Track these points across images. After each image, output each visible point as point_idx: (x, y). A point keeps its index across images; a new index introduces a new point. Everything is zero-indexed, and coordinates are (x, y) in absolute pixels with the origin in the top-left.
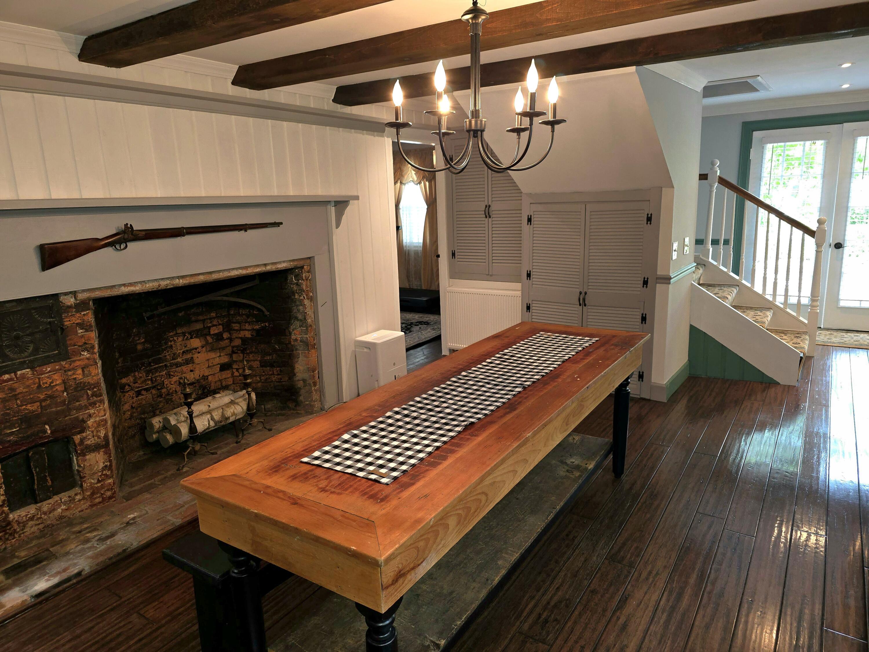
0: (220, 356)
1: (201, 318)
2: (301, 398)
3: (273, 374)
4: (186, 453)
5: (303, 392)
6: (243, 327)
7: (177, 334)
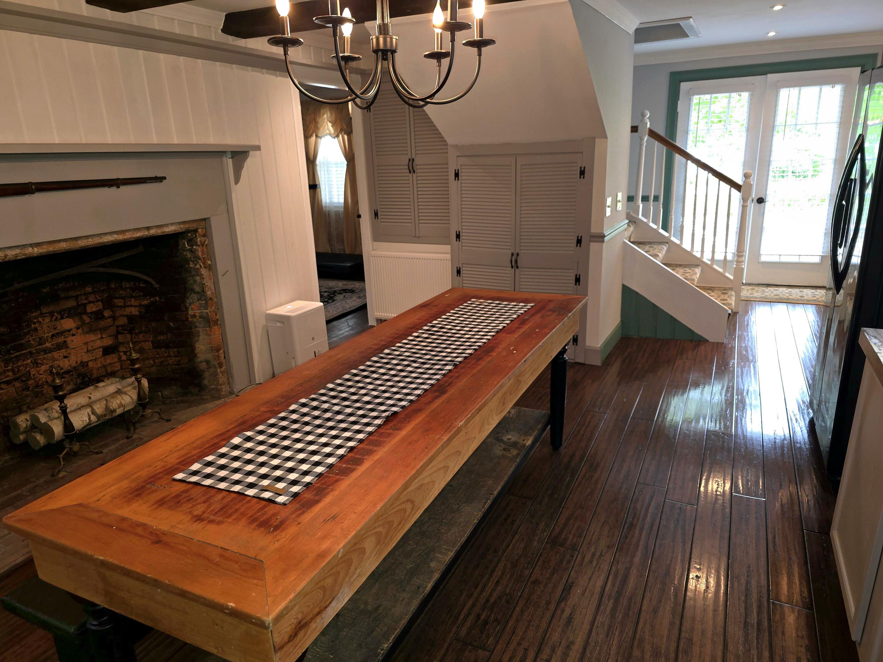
0: (102, 338)
1: (72, 293)
2: (206, 382)
3: (170, 356)
4: (61, 456)
5: (206, 374)
6: (129, 303)
7: (42, 314)
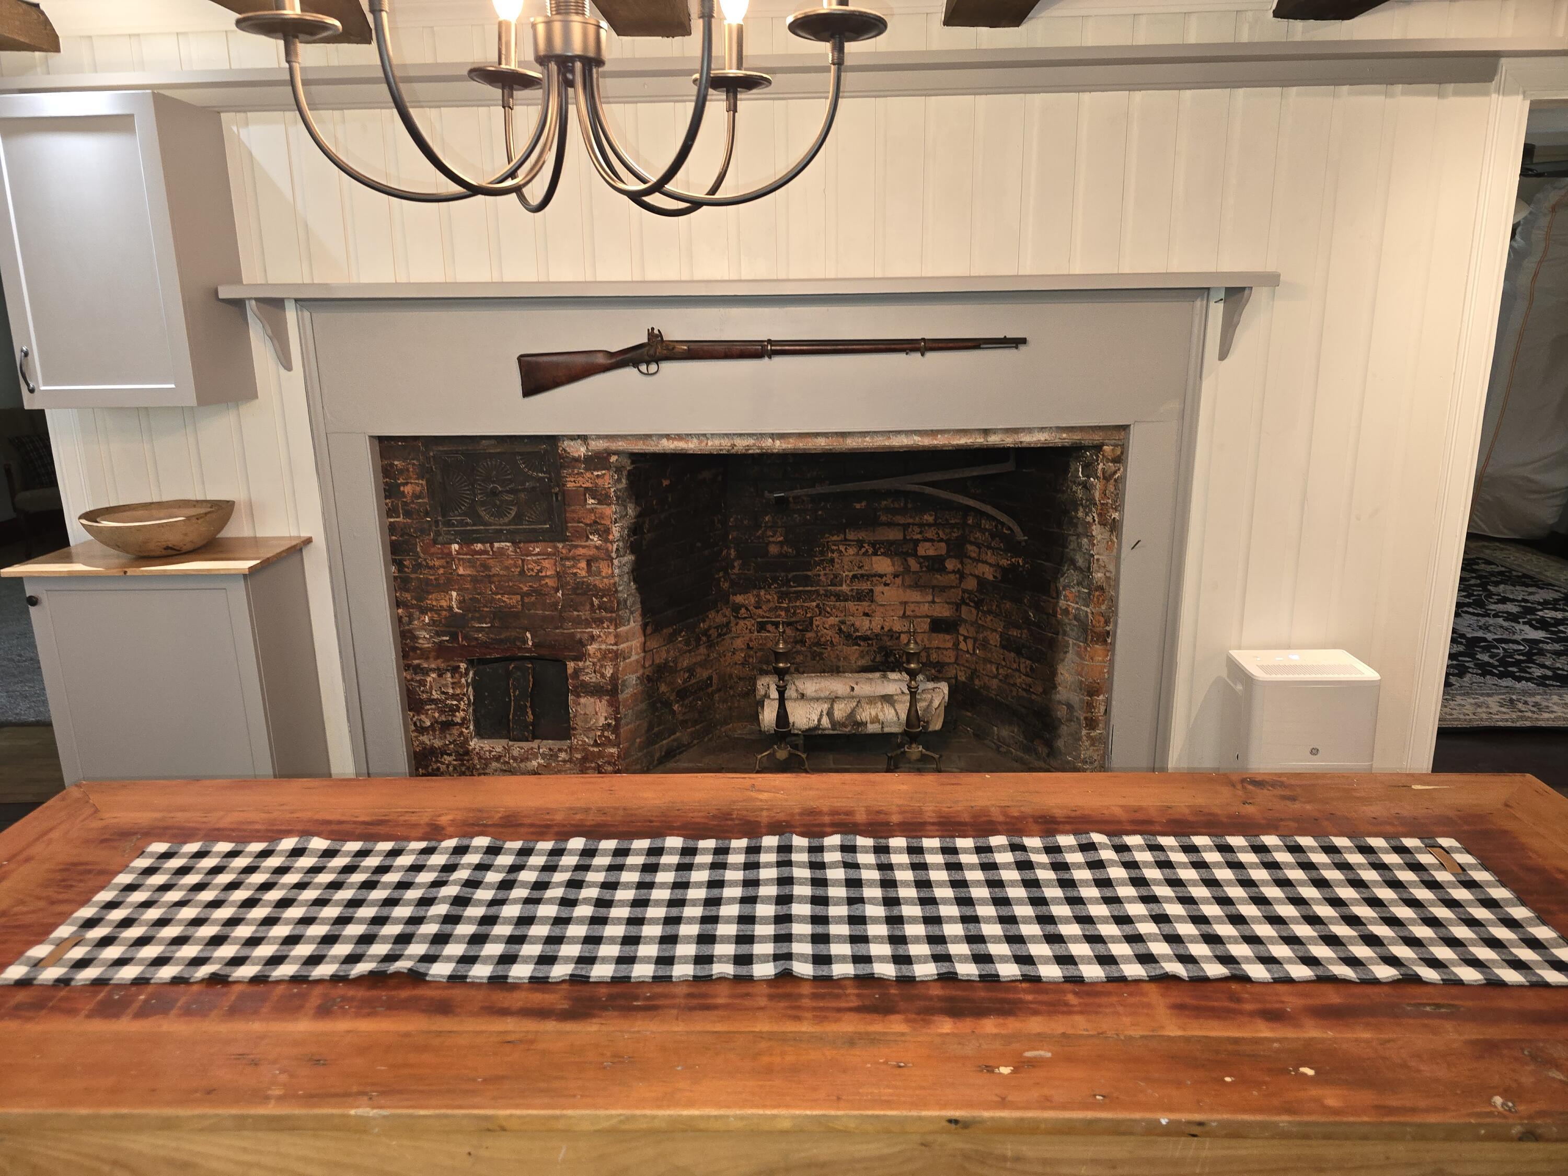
0: (933, 602)
1: (900, 519)
2: (1060, 743)
3: (1019, 671)
4: (759, 757)
5: (1064, 729)
6: (983, 557)
7: (846, 540)
